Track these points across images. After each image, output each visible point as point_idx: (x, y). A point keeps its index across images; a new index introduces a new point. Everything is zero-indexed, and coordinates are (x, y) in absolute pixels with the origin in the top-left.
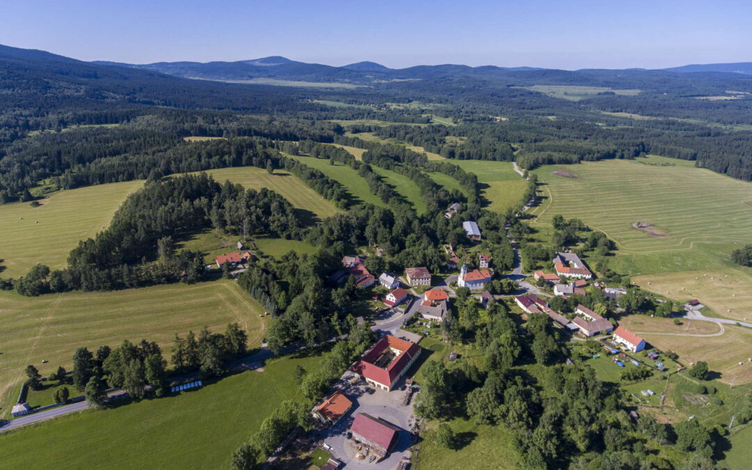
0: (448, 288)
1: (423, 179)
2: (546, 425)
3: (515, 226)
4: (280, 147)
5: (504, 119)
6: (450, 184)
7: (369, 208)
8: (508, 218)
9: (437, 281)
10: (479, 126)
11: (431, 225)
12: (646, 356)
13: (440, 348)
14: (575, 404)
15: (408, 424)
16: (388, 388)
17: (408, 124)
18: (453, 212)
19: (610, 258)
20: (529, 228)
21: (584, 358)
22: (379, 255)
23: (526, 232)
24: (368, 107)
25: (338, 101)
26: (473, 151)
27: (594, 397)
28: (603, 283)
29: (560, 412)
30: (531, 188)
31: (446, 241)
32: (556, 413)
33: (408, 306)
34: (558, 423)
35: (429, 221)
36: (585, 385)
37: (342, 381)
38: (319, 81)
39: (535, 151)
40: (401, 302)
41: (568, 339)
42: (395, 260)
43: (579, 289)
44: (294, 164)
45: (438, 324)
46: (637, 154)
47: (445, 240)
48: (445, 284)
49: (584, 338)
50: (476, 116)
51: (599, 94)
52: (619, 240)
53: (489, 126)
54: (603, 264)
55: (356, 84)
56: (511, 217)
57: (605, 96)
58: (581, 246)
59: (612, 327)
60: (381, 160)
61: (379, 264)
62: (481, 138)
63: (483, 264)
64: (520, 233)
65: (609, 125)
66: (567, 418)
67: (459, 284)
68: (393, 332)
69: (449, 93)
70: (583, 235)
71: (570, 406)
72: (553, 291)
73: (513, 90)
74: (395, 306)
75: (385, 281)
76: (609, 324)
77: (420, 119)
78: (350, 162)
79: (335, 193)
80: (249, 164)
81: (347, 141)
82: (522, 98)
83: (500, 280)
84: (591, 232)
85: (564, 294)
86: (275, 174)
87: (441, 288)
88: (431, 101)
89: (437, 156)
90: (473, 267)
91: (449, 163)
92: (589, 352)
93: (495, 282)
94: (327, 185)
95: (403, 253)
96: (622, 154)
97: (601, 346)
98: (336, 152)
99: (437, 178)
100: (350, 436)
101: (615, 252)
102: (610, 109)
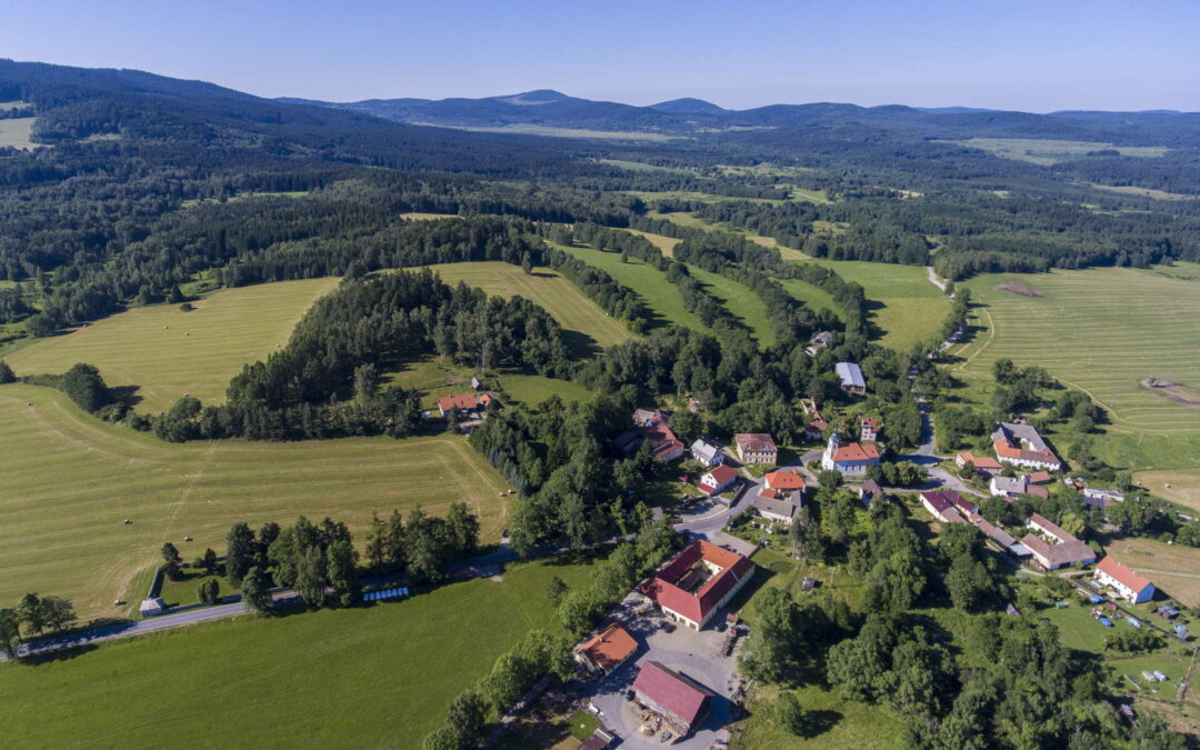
0: (804, 470)
1: (772, 290)
2: (965, 715)
3: (926, 375)
4: (545, 233)
5: (915, 194)
6: (817, 299)
7: (680, 334)
8: (914, 361)
9: (787, 458)
10: (871, 206)
11: (782, 366)
12: (1156, 611)
13: (787, 567)
14: (1018, 681)
15: (726, 686)
16: (697, 625)
17: (751, 200)
18: (820, 345)
19: (1097, 438)
20: (950, 378)
21: (1040, 606)
22: (693, 410)
23: (944, 385)
24: (686, 171)
25: (639, 161)
26: (859, 246)
27: (1054, 675)
28: (1080, 479)
29: (991, 693)
30: (958, 312)
31: (805, 393)
32: (984, 695)
33: (736, 495)
34: (986, 712)
35: (779, 359)
36: (1039, 652)
37: (623, 608)
38: (611, 129)
39: (968, 249)
40: (726, 489)
41: (1013, 569)
42: (720, 419)
43: (1037, 487)
44: (564, 259)
45: (785, 528)
46: (1156, 259)
47: (802, 391)
48: (800, 464)
49: (1041, 572)
50: (867, 189)
51: (1090, 154)
52: (1114, 407)
53: (889, 205)
54: (1083, 447)
55: (669, 134)
56: (919, 358)
57: (1102, 158)
58: (1043, 413)
59: (1094, 556)
60: (703, 257)
61: (692, 424)
62: (874, 226)
63: (868, 435)
64: (935, 386)
65: (1106, 208)
66: (1003, 705)
67: (824, 464)
68: (710, 535)
69: (822, 150)
70: (1048, 395)
71: (1009, 685)
72: (988, 487)
73: (935, 146)
74: (715, 493)
75: (700, 453)
76: (1088, 551)
77: (771, 191)
78: (654, 259)
79: (627, 307)
80: (496, 257)
81: (650, 225)
82: (950, 159)
83: (894, 463)
84: (1064, 391)
85: (1009, 493)
86: (534, 275)
87: (794, 469)
88: (791, 162)
89: (798, 252)
90: (850, 438)
91: (816, 265)
92: (1050, 596)
93: (886, 466)
94: (615, 295)
95: (732, 409)
96: (1129, 259)
97: (1071, 587)
98: (632, 243)
99: (796, 289)
100: (632, 696)
101: (1106, 427)
102: (1108, 180)
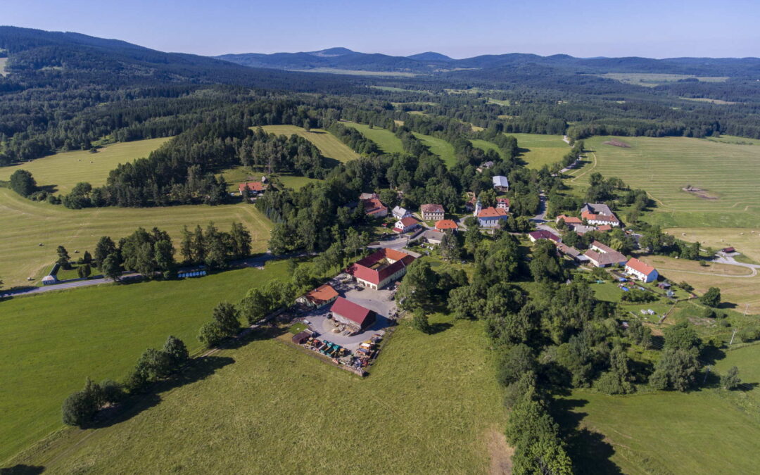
0: (461, 224)
6: (488, 147)
8: (542, 175)
9: (451, 218)
12: (657, 285)
13: (438, 264)
15: (388, 312)
16: (376, 286)
18: (484, 168)
24: (424, 92)
25: (395, 87)
28: (631, 230)
30: (574, 154)
31: (471, 188)
33: (415, 234)
37: (334, 281)
38: (379, 70)
40: (410, 231)
41: (575, 267)
42: (412, 197)
46: (709, 133)
47: (468, 188)
48: (459, 222)
50: (535, 99)
51: (680, 81)
52: (662, 200)
55: (416, 73)
57: (687, 83)
59: (626, 260)
60: (421, 126)
63: (504, 208)
65: (684, 109)
69: (511, 80)
70: (621, 194)
73: (583, 77)
74: (402, 232)
75: (397, 214)
77: (475, 100)
78: (389, 126)
82: (591, 84)
83: (515, 218)
86: (312, 132)
88: (491, 87)
94: (359, 140)
96: (691, 132)
98: (377, 117)
99: (477, 143)
100: (330, 317)
101: (655, 209)
102: (689, 94)
